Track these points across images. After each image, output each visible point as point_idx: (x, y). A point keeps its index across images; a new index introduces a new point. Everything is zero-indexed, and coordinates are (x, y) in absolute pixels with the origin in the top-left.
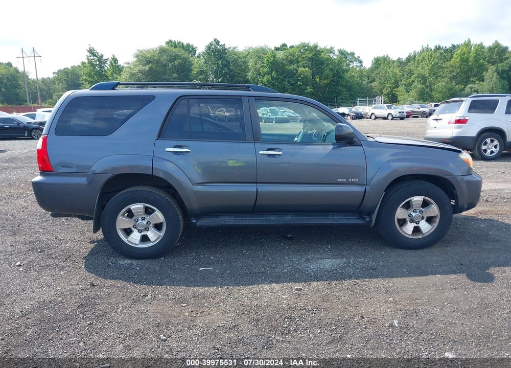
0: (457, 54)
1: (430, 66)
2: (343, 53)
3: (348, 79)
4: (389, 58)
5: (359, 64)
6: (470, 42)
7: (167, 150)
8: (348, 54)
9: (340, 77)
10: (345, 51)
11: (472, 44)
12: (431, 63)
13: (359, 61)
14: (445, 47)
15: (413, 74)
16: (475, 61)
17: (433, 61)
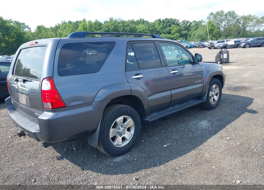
0: (81, 25)
1: (70, 31)
2: (17, 23)
3: (27, 38)
4: (44, 26)
5: (29, 30)
6: (85, 20)
7: (133, 77)
8: (21, 24)
9: (22, 37)
10: (18, 22)
11: (86, 21)
12: (70, 30)
13: (28, 28)
14: (73, 22)
15: (62, 35)
16: (89, 29)
17: (71, 28)
